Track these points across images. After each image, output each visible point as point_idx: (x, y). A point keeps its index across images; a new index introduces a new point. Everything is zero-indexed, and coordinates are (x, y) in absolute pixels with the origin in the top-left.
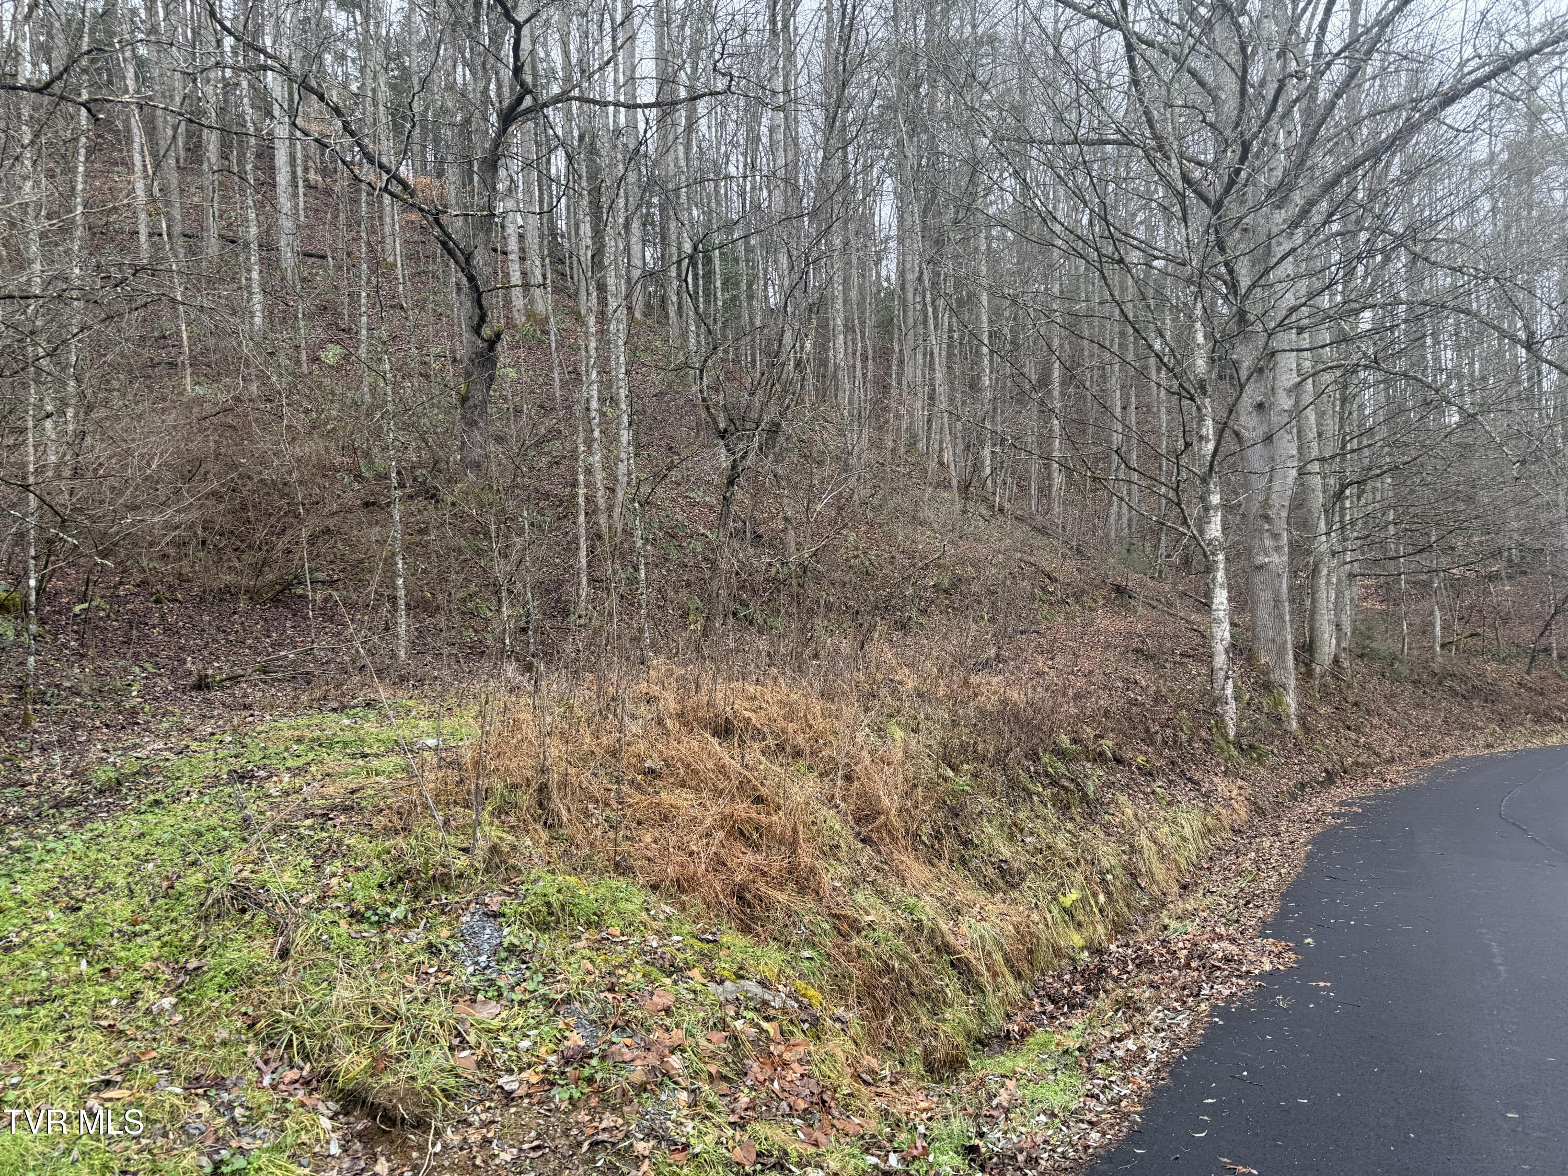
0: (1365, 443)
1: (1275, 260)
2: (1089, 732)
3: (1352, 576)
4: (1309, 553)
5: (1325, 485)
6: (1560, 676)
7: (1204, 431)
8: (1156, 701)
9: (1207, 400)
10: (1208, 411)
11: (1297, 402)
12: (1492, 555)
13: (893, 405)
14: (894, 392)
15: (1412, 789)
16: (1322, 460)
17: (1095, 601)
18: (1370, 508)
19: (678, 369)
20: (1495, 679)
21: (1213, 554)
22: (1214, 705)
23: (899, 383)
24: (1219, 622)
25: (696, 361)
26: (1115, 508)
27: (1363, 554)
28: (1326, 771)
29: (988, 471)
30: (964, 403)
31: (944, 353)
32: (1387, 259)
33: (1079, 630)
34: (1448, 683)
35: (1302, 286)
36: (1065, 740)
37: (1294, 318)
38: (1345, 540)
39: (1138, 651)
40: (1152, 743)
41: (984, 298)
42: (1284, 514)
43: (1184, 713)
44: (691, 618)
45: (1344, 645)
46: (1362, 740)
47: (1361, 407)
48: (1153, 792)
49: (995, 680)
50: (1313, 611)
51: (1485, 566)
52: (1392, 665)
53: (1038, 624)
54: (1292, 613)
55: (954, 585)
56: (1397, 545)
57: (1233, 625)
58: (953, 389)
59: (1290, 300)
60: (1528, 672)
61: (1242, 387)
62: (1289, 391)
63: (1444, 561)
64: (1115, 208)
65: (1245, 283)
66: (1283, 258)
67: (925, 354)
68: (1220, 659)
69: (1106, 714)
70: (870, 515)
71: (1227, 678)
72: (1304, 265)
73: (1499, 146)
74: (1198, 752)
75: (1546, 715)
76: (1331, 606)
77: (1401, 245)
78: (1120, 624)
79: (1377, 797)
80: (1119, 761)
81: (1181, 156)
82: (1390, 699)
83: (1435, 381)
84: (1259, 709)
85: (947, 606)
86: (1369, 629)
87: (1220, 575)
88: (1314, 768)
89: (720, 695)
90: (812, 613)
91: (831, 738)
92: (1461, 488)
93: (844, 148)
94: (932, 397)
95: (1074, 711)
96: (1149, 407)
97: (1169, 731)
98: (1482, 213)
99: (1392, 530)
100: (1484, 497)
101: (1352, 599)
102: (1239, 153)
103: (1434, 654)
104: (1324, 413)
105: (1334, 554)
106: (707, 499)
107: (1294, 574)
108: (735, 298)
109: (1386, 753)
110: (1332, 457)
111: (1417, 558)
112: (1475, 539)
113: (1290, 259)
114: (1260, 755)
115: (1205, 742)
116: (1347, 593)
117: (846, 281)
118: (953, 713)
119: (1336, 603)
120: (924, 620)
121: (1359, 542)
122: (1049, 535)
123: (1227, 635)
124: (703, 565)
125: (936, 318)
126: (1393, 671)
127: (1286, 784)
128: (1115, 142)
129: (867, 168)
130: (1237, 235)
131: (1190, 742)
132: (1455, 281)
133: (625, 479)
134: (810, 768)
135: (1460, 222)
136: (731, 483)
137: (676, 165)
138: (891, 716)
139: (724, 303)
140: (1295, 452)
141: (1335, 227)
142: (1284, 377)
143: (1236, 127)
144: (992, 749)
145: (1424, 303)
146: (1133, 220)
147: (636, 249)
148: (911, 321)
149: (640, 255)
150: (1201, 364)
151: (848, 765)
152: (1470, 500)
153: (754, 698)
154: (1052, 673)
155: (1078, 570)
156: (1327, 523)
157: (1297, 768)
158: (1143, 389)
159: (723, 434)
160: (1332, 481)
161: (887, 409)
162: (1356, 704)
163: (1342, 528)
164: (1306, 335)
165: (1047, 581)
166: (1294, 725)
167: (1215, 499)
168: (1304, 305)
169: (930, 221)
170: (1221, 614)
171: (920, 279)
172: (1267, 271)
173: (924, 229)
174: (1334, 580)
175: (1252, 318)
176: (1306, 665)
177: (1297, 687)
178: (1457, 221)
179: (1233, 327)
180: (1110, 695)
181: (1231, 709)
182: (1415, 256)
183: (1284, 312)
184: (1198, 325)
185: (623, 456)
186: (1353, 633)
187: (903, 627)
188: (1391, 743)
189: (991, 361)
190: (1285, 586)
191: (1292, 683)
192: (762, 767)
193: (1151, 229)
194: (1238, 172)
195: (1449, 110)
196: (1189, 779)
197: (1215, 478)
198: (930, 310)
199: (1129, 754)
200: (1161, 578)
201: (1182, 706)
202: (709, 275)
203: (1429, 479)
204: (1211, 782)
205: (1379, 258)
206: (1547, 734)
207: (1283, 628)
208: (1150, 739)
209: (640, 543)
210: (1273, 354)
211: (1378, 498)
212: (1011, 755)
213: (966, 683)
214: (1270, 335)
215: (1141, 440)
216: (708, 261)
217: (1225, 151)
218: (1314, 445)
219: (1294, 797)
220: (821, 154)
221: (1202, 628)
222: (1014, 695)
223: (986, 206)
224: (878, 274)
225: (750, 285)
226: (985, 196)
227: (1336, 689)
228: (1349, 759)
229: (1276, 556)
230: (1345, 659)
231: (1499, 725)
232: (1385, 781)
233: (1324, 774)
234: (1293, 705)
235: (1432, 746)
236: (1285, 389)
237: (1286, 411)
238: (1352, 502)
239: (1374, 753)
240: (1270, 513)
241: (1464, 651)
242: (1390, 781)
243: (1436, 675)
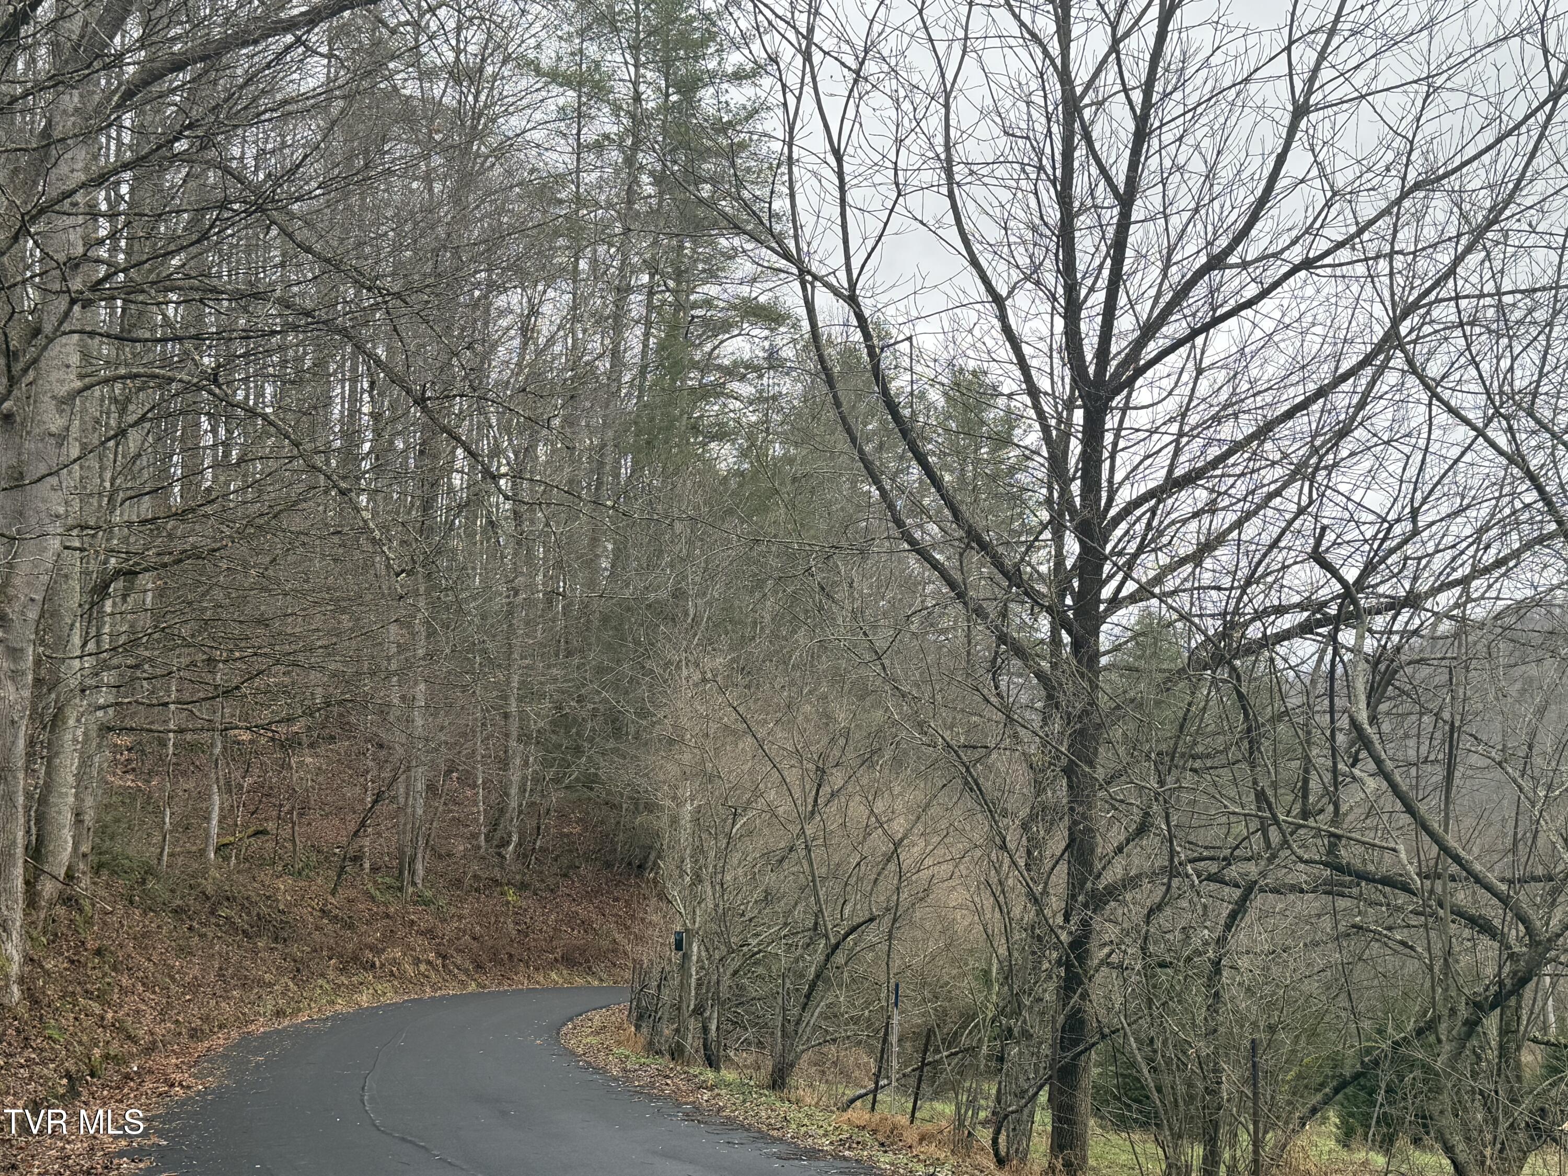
3: (106, 729)
5: (83, 569)
6: (373, 898)
15: (217, 1095)
16: (84, 528)
20: (288, 905)
28: (68, 1076)
34: (224, 912)
42: (32, 615)
46: (110, 1015)
50: (48, 789)
52: (144, 882)
60: (333, 893)
62: (60, 401)
75: (355, 959)
76: (75, 780)
82: (142, 939)
88: (50, 1071)
101: (101, 769)
103: (206, 863)
105: (85, 690)
109: (142, 1036)
116: (95, 758)
119: (80, 775)
126: (145, 894)
142: (55, 375)
157: (23, 1072)
162: (99, 952)
166: (17, 994)
174: (82, 736)
188: (149, 1016)
190: (20, 742)
191: (18, 918)
206: (355, 989)
218: (74, 500)
227: (69, 927)
228: (96, 1050)
229: (12, 689)
230: (84, 873)
231: (293, 979)
232: (172, 1085)
233: (65, 1081)
234: (16, 958)
235: (206, 1019)
236: (54, 397)
237: (51, 435)
238: (114, 604)
239: (129, 1037)
240: (8, 610)
241: (246, 859)
242: (180, 1084)
243: (208, 898)
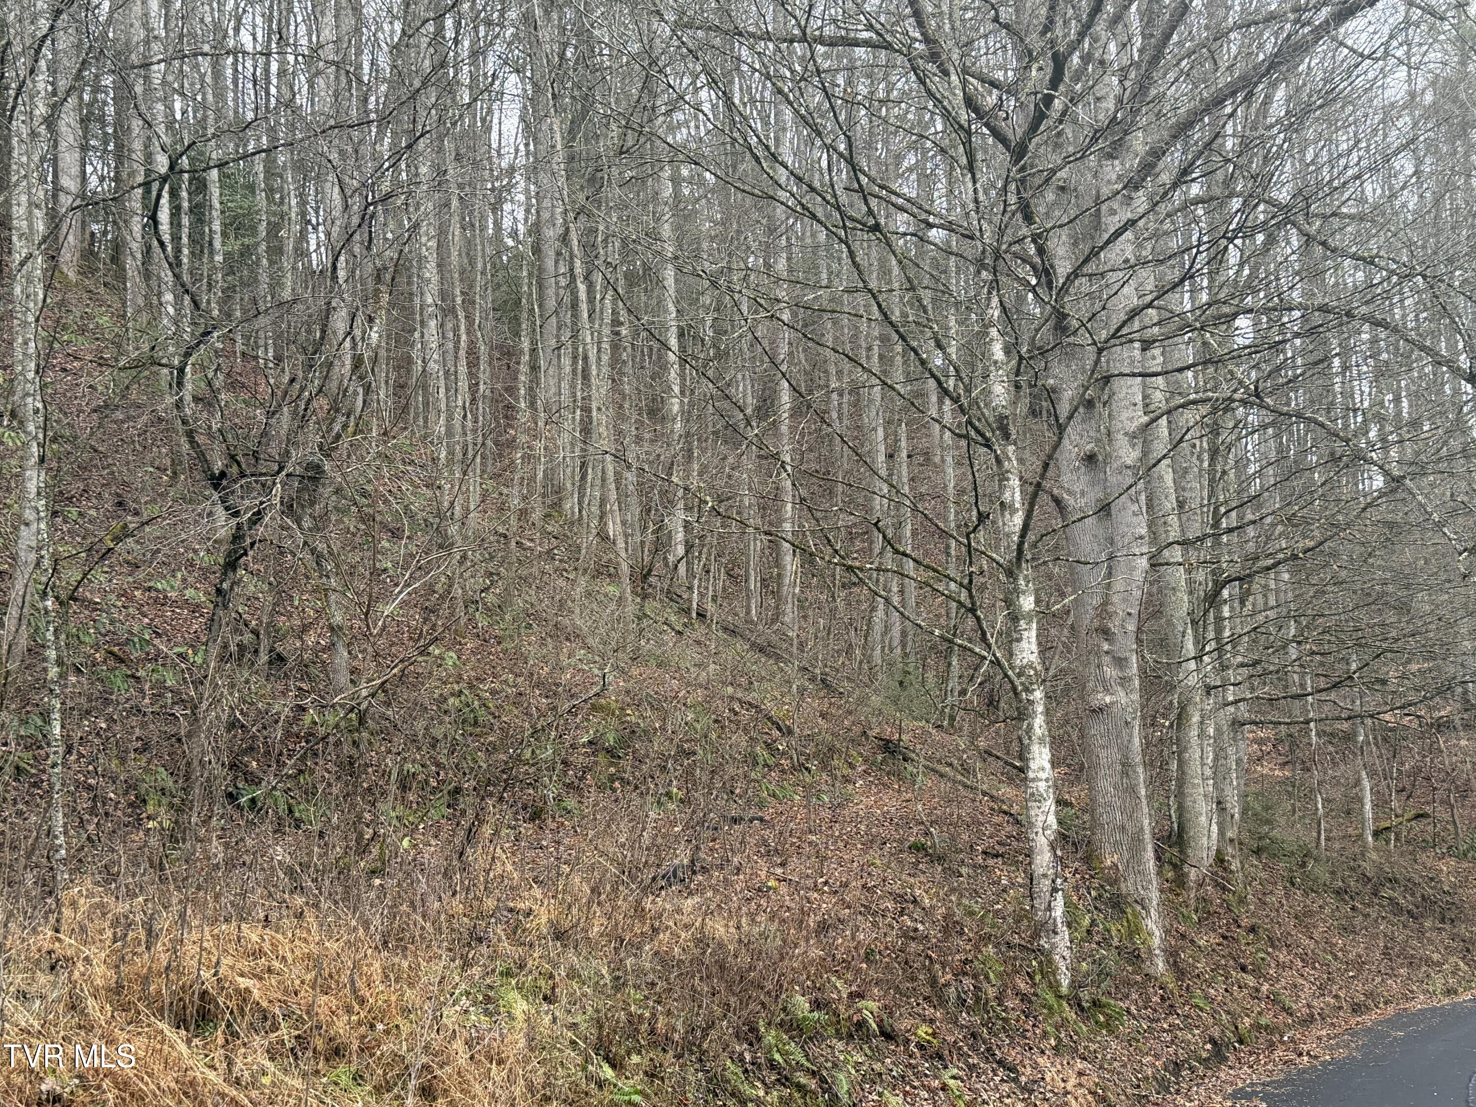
0: (1250, 517)
1: (1106, 236)
2: (842, 988)
3: (1237, 724)
4: (1171, 687)
5: (1190, 582)
7: (1007, 496)
8: (945, 930)
9: (1011, 448)
10: (1012, 464)
11: (1145, 454)
12: (1439, 692)
13: (523, 438)
14: (524, 417)
15: (1340, 1066)
16: (1184, 543)
17: (852, 766)
18: (1261, 618)
19: (137, 365)
20: (1453, 886)
21: (1027, 690)
22: (1036, 935)
23: (532, 405)
24: (1039, 799)
25: (172, 354)
26: (880, 613)
27: (1252, 689)
28: (1212, 1040)
29: (681, 550)
30: (639, 440)
31: (605, 358)
32: (1271, 240)
33: (826, 814)
34: (1386, 892)
35: (1148, 279)
36: (801, 1004)
37: (1136, 325)
38: (1224, 668)
39: (917, 848)
40: (942, 1002)
41: (669, 275)
42: (1131, 627)
43: (991, 949)
44: (150, 809)
45: (1229, 834)
46: (1265, 988)
47: (1241, 463)
48: (944, 1088)
49: (689, 903)
50: (1181, 782)
51: (1430, 709)
52: (1303, 865)
53: (761, 805)
54: (1150, 782)
55: (624, 742)
56: (1303, 675)
57: (1059, 802)
58: (620, 416)
59: (1129, 297)
61: (1061, 429)
62: (1132, 437)
63: (1372, 702)
64: (870, 145)
65: (1063, 268)
66: (1118, 234)
67: (575, 358)
68: (1043, 860)
69: (868, 957)
70: (482, 622)
71: (1055, 890)
72: (1149, 246)
73: (1421, 83)
74: (1013, 1015)
76: (1208, 772)
77: (1287, 221)
78: (891, 803)
79: (1288, 1081)
80: (888, 1036)
81: (965, 71)
82: (1303, 918)
83: (1346, 426)
84: (1106, 942)
85: (612, 779)
86: (1267, 808)
87: (1039, 723)
88: (1194, 1037)
89: (192, 949)
90: (373, 795)
91: (399, 1020)
92: (1390, 588)
93: (439, 18)
94: (586, 429)
95: (816, 953)
96: (927, 455)
97: (967, 982)
98: (1401, 178)
99: (1293, 653)
100: (1422, 602)
101: (1239, 762)
102: (1049, 70)
103: (1365, 846)
104: (1186, 471)
105: (1209, 690)
106: (189, 593)
107: (1150, 722)
108: (247, 251)
109: (1300, 1007)
110: (1201, 539)
111: (1333, 696)
112: (1414, 667)
113: (1129, 235)
114: (1108, 1017)
115: (1024, 998)
116: (1231, 751)
117: (442, 232)
118: (617, 966)
119: (1215, 767)
120: (571, 803)
121: (1245, 671)
122: (778, 658)
123: (1052, 820)
124: (178, 711)
125: (591, 300)
126: (1306, 876)
127: (1150, 1065)
128: (867, 43)
129: (476, 54)
130: (1050, 196)
131: (1000, 999)
132: (1369, 277)
133: (33, 557)
134: (358, 1078)
135: (1372, 189)
136: (231, 565)
137: (146, 25)
138: (508, 974)
139: (228, 255)
140: (1144, 531)
141: (1195, 190)
142: (1125, 415)
143: (1043, 33)
144: (679, 1026)
145: (1324, 309)
146: (898, 165)
147: (69, 159)
148: (551, 303)
149: (75, 170)
150: (1000, 392)
151: (426, 1067)
152: (1403, 608)
153: (257, 954)
154: (783, 889)
155: (823, 715)
156: (1196, 642)
157: (1167, 1037)
158: (918, 428)
159: (217, 481)
160: (1200, 575)
161: (511, 444)
162: (1253, 929)
163: (1219, 649)
164: (1157, 352)
165: (776, 733)
166: (1161, 965)
167: (1027, 603)
168: (1150, 305)
169: (579, 146)
170: (1042, 786)
171: (564, 238)
172: (1094, 253)
173: (571, 159)
174: (1211, 731)
175: (1075, 323)
176: (1175, 866)
177: (1162, 903)
178: (1368, 187)
179: (1046, 336)
180: (875, 924)
181: (1062, 940)
182: (1308, 239)
183: (1123, 317)
184: (994, 332)
185: (29, 515)
186: (1244, 812)
187: (536, 815)
188: (1308, 990)
189: (682, 376)
190: (1136, 741)
191: (1154, 896)
192: (266, 1080)
193: (926, 180)
194: (1048, 100)
195: (1351, 25)
196: (1000, 1063)
197: (1026, 570)
198: (582, 288)
199: (904, 1024)
200: (953, 728)
201: (986, 939)
202: (199, 212)
203: (1344, 574)
204: (1035, 1066)
205: (1260, 238)
207: (1136, 807)
208: (937, 997)
209: (53, 672)
210: (1107, 379)
211: (1272, 602)
212: (713, 1034)
213: (639, 911)
214: (1100, 351)
215: (915, 510)
216: (200, 186)
217: (1028, 68)
218: (1173, 520)
219: (1163, 1086)
220: (398, 26)
221: (1015, 809)
222: (719, 928)
223: (672, 129)
224: (498, 225)
225: (274, 229)
226: (668, 113)
227: (1221, 906)
228: (1246, 1019)
229: (1122, 694)
230: (1233, 857)
231: (1463, 958)
232: (1300, 1055)
233: (1209, 1046)
234: (1157, 933)
235: (1369, 995)
236: (1126, 434)
237: (1129, 467)
238: (1232, 609)
239: (1284, 1009)
240: (1111, 625)
241: (1408, 842)
242: (1308, 1054)
243: (1369, 880)
